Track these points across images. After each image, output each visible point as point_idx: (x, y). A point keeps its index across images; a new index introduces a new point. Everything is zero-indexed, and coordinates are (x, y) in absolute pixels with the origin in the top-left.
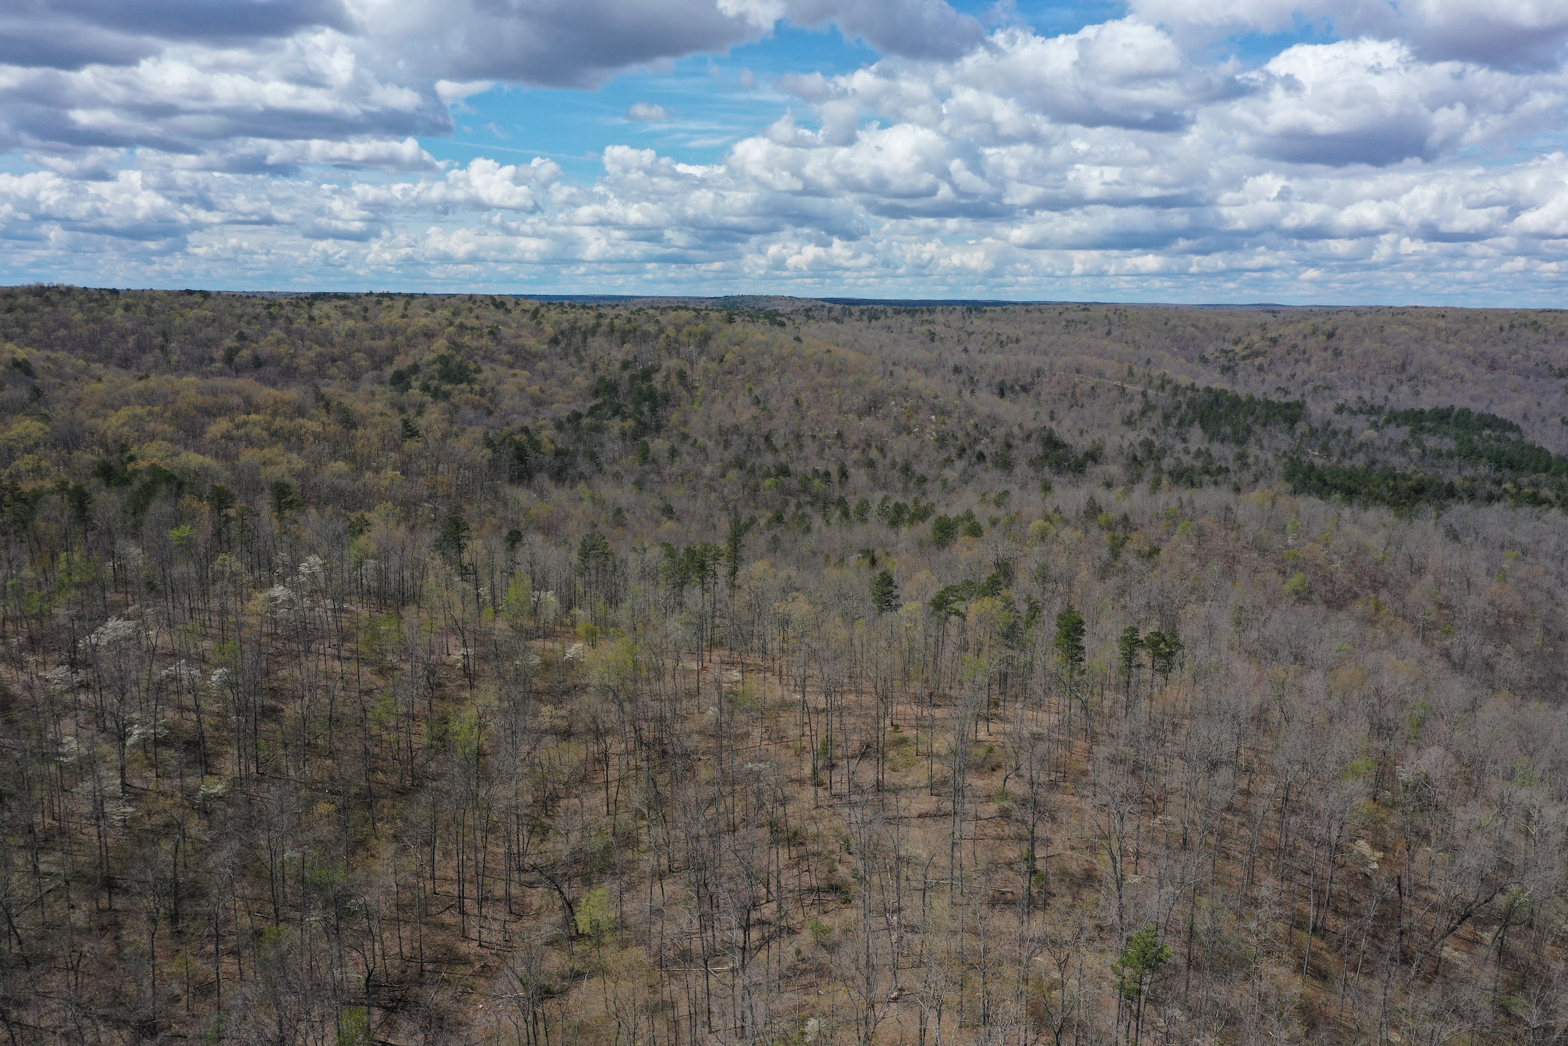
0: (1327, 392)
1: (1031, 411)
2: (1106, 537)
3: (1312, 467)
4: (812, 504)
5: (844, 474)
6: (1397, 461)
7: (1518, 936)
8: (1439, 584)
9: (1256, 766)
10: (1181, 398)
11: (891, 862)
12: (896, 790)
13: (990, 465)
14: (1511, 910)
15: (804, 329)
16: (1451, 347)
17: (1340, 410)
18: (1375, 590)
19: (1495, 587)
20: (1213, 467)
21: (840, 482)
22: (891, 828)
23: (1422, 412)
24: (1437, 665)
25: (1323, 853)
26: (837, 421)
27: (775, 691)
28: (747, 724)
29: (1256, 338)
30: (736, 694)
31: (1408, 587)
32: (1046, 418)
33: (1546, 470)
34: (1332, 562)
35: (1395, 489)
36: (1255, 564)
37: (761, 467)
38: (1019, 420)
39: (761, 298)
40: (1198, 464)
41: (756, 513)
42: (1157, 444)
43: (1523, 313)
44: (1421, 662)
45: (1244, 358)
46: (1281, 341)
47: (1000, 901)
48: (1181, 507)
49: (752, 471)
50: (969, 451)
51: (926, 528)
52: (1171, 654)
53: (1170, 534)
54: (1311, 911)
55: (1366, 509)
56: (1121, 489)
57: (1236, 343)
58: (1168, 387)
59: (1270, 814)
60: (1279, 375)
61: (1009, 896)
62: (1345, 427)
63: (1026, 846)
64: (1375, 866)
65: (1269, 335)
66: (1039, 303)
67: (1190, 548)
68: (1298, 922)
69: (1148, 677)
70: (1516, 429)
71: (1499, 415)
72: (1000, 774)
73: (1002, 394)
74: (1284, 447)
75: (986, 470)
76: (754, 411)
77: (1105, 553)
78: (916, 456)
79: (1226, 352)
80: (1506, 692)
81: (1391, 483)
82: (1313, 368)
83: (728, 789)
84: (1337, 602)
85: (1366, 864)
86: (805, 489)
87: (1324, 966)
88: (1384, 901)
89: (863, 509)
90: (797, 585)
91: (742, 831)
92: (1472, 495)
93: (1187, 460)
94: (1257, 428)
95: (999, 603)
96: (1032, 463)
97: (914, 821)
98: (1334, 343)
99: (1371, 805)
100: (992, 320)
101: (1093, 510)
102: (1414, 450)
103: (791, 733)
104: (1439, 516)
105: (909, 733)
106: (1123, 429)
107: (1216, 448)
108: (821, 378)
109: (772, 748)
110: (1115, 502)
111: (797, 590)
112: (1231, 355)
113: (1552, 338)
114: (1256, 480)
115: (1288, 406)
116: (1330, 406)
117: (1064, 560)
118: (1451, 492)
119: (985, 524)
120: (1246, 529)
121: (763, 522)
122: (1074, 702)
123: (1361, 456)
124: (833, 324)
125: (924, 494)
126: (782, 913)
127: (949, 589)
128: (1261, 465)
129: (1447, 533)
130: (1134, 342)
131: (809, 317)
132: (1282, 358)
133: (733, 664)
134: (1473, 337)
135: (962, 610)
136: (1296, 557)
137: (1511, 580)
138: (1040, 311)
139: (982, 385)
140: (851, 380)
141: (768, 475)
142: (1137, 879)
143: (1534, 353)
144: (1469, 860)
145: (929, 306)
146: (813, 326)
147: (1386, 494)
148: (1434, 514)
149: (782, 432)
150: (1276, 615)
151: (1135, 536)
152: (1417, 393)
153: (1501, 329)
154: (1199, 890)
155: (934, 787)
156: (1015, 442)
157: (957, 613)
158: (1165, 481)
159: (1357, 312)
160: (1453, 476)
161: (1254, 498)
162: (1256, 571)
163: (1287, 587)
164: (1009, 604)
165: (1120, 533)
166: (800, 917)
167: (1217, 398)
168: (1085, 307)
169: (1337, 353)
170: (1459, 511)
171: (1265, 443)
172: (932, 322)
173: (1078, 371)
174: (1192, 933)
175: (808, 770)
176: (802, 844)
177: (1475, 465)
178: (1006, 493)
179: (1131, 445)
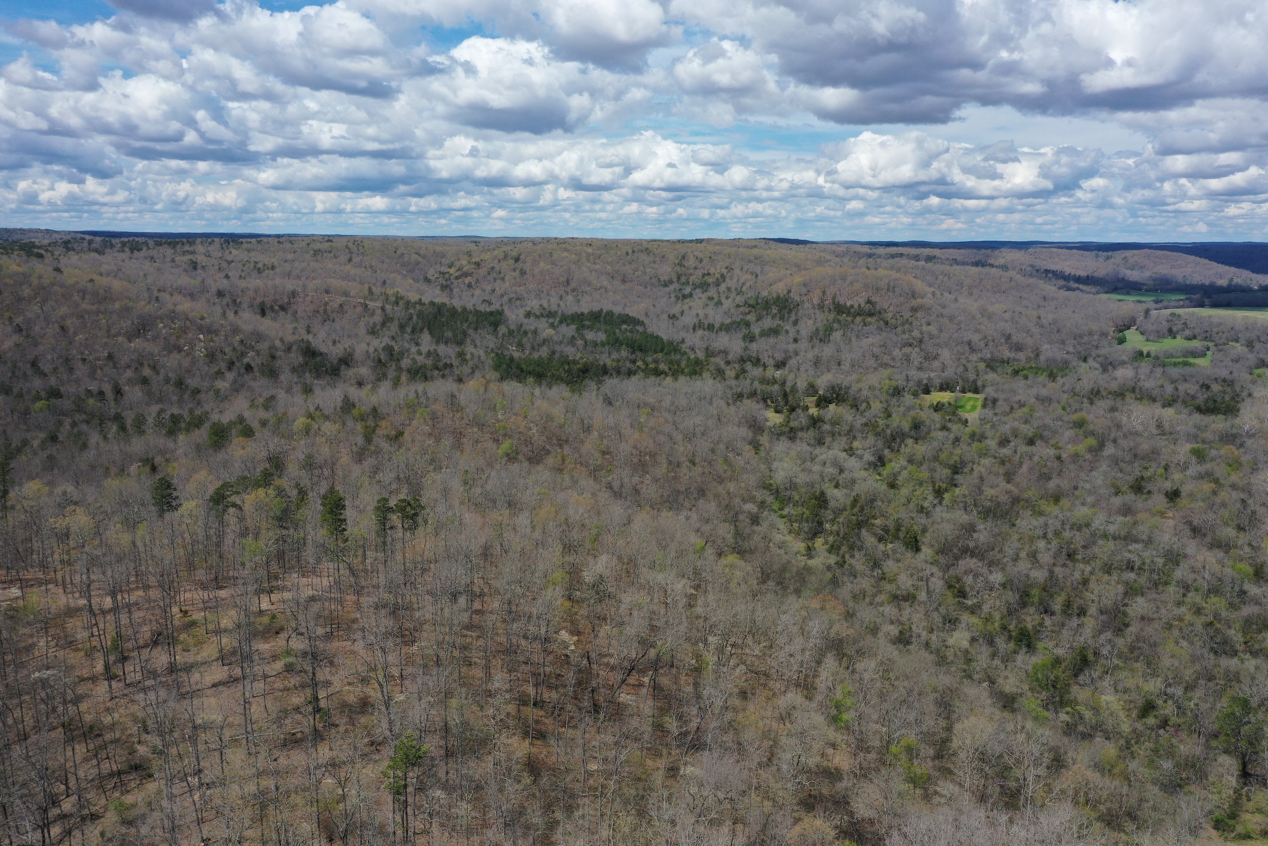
0: (518, 302)
1: (290, 327)
2: (359, 427)
3: (512, 359)
4: (87, 422)
5: (118, 392)
6: (570, 351)
7: (665, 675)
8: (601, 437)
9: (486, 590)
10: (411, 311)
11: (188, 731)
12: (188, 668)
13: (258, 374)
14: (658, 659)
15: (64, 260)
16: (597, 267)
17: (528, 315)
18: (561, 446)
19: (637, 435)
20: (440, 364)
21: (115, 400)
22: (187, 702)
23: (582, 314)
24: (604, 496)
25: (537, 646)
26: (106, 344)
27: (60, 600)
28: (32, 636)
29: (464, 262)
30: (16, 610)
31: (582, 442)
32: (303, 332)
33: (662, 351)
34: (530, 429)
35: (569, 371)
36: (476, 436)
37: (29, 392)
38: (280, 335)
39: (15, 231)
40: (429, 362)
41: (29, 436)
42: (396, 348)
43: (639, 243)
44: (594, 494)
45: (457, 278)
46: (482, 264)
47: (292, 742)
48: (417, 397)
49: (20, 395)
50: (237, 364)
51: (202, 435)
52: (416, 515)
53: (410, 420)
54: (531, 691)
55: (550, 388)
56: (369, 386)
57: (450, 267)
58: (401, 303)
59: (498, 624)
60: (484, 291)
61: (299, 735)
62: (533, 328)
63: (309, 692)
64: (573, 647)
65: (474, 260)
66: (290, 236)
67: (427, 429)
68: (523, 701)
69: (401, 535)
70: (642, 323)
71: (631, 314)
72: (283, 635)
73: (263, 313)
74: (492, 345)
75: (255, 379)
76: (16, 338)
77: (360, 440)
78: (188, 371)
79: (444, 274)
80: (648, 508)
81: (567, 367)
82: (507, 284)
83: (15, 701)
84: (535, 459)
85: (567, 648)
86: (79, 409)
87: (543, 728)
88: (580, 671)
89: (140, 424)
90: (75, 499)
91: (34, 738)
92: (618, 373)
93: (420, 359)
94: (471, 332)
95: (271, 492)
96: (294, 370)
97: (209, 692)
98: (520, 265)
99: (567, 604)
100: (249, 250)
101: (348, 406)
102: (580, 342)
103: (79, 636)
104: (599, 388)
105: (198, 616)
106: (369, 338)
107: (442, 349)
108: (85, 306)
109: (61, 654)
110: (366, 398)
111: (76, 503)
112: (447, 276)
113: (658, 259)
114: (473, 372)
115: (491, 313)
116: (521, 312)
117: (327, 449)
118: (605, 371)
119: (255, 425)
120: (468, 410)
121: (36, 443)
122: (341, 566)
123: (545, 348)
124: (94, 255)
125: (199, 403)
126: (82, 804)
127: (225, 485)
128: (476, 360)
129: (604, 400)
130: (371, 267)
131: (68, 249)
132: (485, 277)
133: (11, 582)
134: (610, 259)
135: (239, 502)
136: (504, 428)
137: (645, 429)
138: (291, 242)
139: (245, 306)
140: (117, 306)
141: (38, 398)
142: (402, 697)
143: (648, 270)
144: (630, 631)
145: (190, 238)
146: (74, 258)
147: (564, 375)
148: (595, 387)
149: (49, 357)
150: (493, 474)
151: (383, 423)
152: (579, 301)
153: (627, 254)
154: (449, 694)
155: (223, 658)
156: (279, 353)
157: (234, 505)
158: (404, 378)
159: (534, 242)
160: (606, 359)
161: (473, 385)
162: (477, 442)
163: (500, 452)
164: (280, 492)
165: (371, 423)
166: (103, 802)
167: (440, 309)
168: (329, 239)
169: (523, 273)
170: (611, 383)
171: (478, 342)
172: (193, 253)
173: (327, 292)
174: (446, 729)
175: (100, 667)
176: (99, 735)
177: (618, 351)
178: (272, 398)
179: (376, 350)
